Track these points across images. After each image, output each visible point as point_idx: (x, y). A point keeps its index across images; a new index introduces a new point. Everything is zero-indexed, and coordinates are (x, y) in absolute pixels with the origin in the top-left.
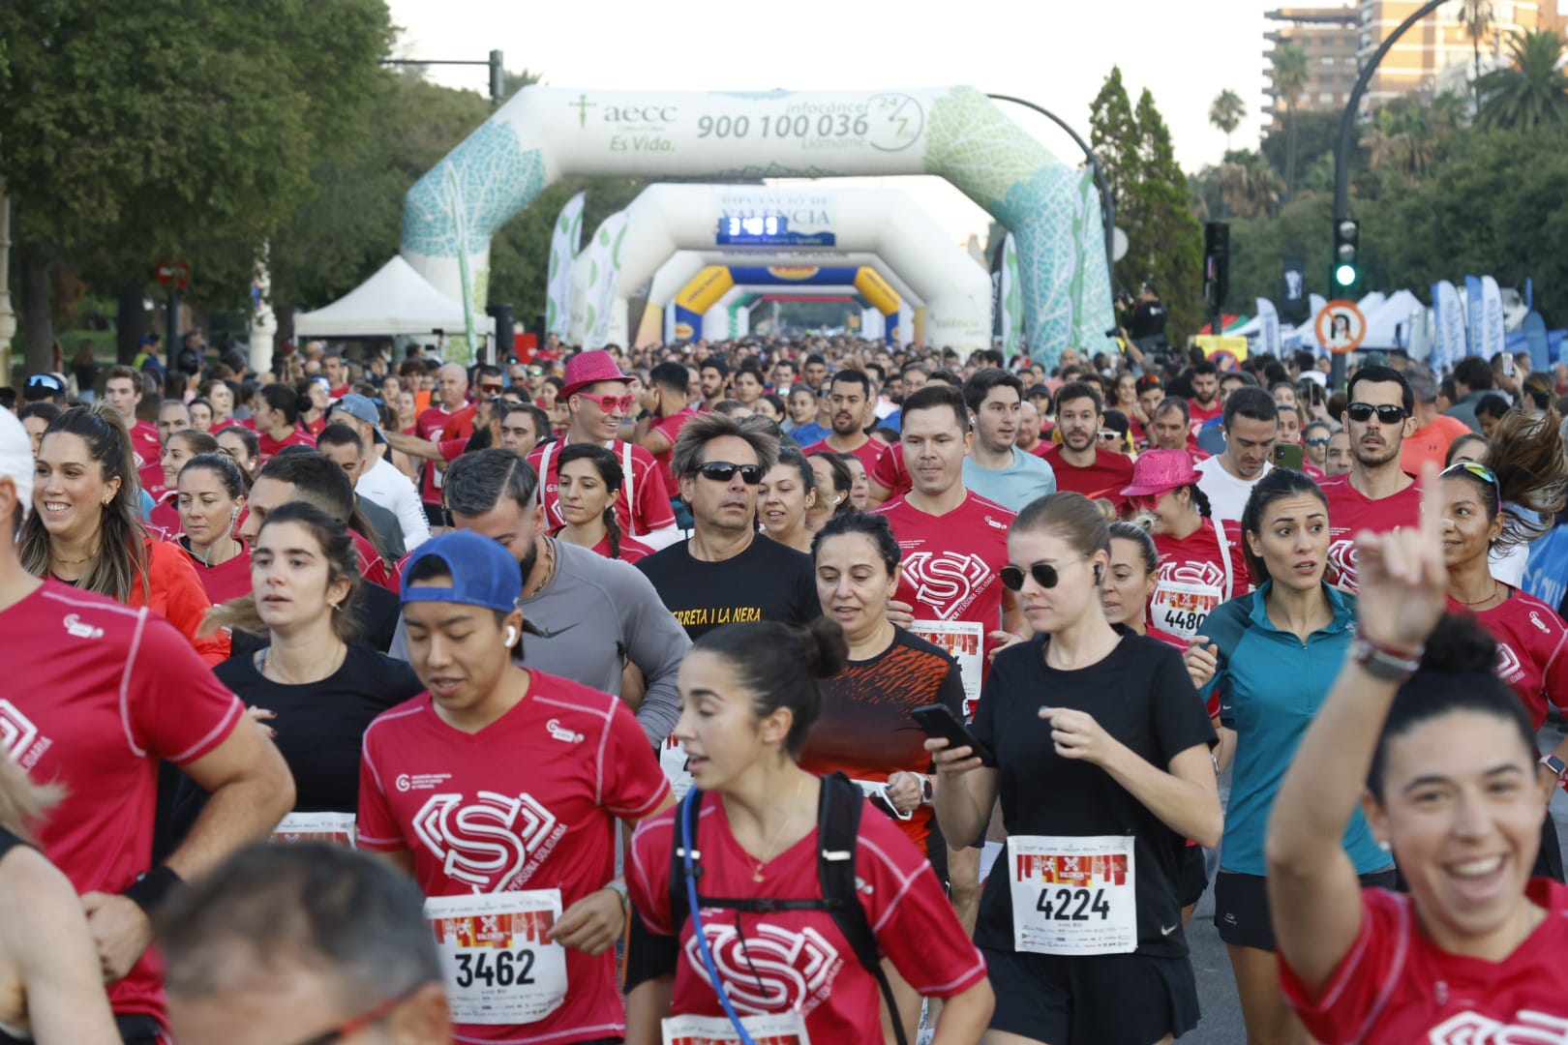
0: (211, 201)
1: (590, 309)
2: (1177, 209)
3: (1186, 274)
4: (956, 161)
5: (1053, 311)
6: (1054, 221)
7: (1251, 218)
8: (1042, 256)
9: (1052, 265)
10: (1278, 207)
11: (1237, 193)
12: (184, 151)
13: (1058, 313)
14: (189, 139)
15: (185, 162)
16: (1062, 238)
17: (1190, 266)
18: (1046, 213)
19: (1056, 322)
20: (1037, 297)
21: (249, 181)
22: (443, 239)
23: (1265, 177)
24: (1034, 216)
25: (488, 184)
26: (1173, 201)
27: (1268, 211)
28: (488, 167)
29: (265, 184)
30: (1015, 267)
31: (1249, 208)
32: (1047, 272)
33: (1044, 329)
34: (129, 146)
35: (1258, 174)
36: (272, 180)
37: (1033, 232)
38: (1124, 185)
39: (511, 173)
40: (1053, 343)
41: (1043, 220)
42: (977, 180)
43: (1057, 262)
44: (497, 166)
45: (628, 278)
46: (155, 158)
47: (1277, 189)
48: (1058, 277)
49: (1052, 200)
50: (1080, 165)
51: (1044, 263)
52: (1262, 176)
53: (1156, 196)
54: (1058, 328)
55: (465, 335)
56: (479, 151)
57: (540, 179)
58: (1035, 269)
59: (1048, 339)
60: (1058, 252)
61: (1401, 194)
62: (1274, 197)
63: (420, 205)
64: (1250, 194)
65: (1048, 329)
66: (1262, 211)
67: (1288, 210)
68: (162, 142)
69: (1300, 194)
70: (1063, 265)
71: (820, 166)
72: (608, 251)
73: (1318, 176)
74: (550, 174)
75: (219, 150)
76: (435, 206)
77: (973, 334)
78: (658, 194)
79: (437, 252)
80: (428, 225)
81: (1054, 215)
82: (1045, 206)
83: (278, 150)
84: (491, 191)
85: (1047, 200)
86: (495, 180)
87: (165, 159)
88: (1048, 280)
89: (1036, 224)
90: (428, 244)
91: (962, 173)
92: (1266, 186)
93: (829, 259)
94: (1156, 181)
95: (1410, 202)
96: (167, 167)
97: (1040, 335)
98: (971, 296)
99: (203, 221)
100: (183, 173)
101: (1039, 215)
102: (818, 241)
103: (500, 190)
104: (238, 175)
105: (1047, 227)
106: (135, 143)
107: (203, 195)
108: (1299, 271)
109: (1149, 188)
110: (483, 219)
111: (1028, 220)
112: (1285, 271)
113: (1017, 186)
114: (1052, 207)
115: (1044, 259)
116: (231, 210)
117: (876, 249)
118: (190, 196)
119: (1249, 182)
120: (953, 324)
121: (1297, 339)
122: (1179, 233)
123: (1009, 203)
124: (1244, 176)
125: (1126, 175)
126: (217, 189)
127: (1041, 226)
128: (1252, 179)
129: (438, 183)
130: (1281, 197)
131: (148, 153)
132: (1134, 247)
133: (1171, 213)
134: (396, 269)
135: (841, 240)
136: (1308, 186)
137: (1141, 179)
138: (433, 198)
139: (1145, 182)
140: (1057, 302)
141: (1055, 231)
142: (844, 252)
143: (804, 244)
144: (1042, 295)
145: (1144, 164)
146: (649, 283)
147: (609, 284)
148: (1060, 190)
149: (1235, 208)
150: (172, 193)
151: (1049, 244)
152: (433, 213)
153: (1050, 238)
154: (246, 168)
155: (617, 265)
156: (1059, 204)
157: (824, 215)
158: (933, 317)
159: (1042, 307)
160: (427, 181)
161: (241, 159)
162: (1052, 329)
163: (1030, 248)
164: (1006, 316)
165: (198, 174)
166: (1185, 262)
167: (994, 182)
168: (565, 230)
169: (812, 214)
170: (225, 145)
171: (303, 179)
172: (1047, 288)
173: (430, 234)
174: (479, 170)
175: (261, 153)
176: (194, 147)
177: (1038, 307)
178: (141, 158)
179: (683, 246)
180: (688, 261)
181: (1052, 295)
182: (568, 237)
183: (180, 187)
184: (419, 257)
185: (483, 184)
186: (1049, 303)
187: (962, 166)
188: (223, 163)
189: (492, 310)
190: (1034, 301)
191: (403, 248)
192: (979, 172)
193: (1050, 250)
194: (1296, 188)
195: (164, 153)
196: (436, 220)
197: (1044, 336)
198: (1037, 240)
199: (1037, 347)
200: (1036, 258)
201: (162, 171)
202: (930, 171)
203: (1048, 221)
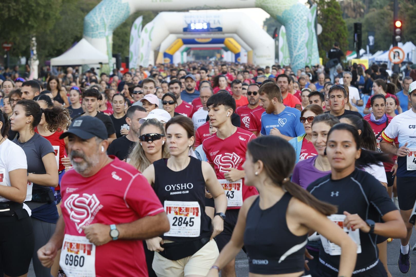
0: (30, 23)
1: (142, 54)
2: (338, 17)
3: (341, 39)
4: (265, 3)
5: (298, 51)
6: (298, 22)
7: (355, 18)
8: (294, 34)
9: (298, 37)
10: (363, 14)
11: (350, 10)
12: (21, 7)
13: (300, 52)
14: (23, 3)
15: (21, 11)
16: (301, 28)
17: (343, 36)
18: (295, 20)
19: (299, 55)
20: (293, 47)
21: (41, 16)
22: (97, 32)
23: (359, 4)
24: (292, 21)
25: (112, 14)
26: (336, 14)
27: (360, 16)
28: (112, 8)
29: (47, 17)
30: (285, 37)
31: (354, 14)
32: (296, 39)
33: (295, 58)
34: (3, 6)
35: (357, 3)
36: (48, 15)
37: (291, 26)
38: (320, 9)
39: (119, 10)
40: (299, 62)
41: (294, 22)
42: (272, 9)
43: (299, 36)
44: (115, 8)
45: (154, 44)
46: (12, 9)
47: (363, 8)
48: (300, 40)
49: (297, 15)
50: (305, 3)
51: (295, 36)
52: (358, 4)
53: (331, 13)
54: (300, 57)
55: (108, 64)
56: (108, 3)
57: (129, 12)
58: (292, 38)
59: (297, 61)
60: (299, 32)
61: (407, 9)
62: (362, 10)
63: (89, 21)
64: (354, 10)
65: (297, 58)
66: (358, 16)
67: (367, 16)
68: (14, 4)
69: (371, 10)
70: (301, 37)
71: (221, 5)
72: (147, 35)
73: (377, 3)
74: (132, 10)
75: (32, 6)
76: (94, 22)
77: (269, 59)
78: (162, 16)
79: (95, 37)
80: (92, 28)
81: (298, 20)
82: (295, 17)
83: (50, 5)
84: (113, 16)
85: (296, 15)
86: (114, 13)
87: (14, 10)
88: (296, 41)
89: (292, 24)
90: (92, 34)
91: (267, 7)
92: (360, 7)
93: (218, 36)
94: (330, 8)
95: (410, 12)
96: (16, 13)
97: (294, 60)
98: (268, 47)
99: (27, 29)
100: (20, 14)
101: (293, 20)
102: (217, 30)
103: (116, 16)
104: (38, 14)
105: (296, 24)
106: (5, 5)
107: (27, 21)
108: (373, 35)
109: (329, 11)
110: (110, 25)
111: (289, 22)
112: (368, 36)
113: (286, 11)
114: (297, 17)
115: (295, 35)
116: (36, 25)
117: (236, 32)
118: (23, 21)
119: (354, 6)
120: (262, 56)
121: (373, 59)
122: (339, 25)
123: (283, 16)
124: (352, 4)
125: (320, 6)
126: (31, 19)
127: (294, 24)
128: (355, 5)
129: (95, 14)
130: (364, 10)
131: (9, 8)
132: (324, 30)
133: (336, 19)
134: (83, 42)
135: (224, 29)
136: (374, 7)
137: (326, 7)
138: (94, 19)
139: (327, 8)
140: (300, 49)
141: (298, 25)
142: (224, 34)
143: (213, 31)
144: (295, 47)
145: (326, 3)
146: (159, 46)
147: (148, 46)
148: (300, 12)
149: (349, 14)
150: (17, 20)
151: (297, 30)
152: (93, 24)
153: (297, 28)
154: (41, 12)
155: (151, 40)
156: (300, 16)
157: (219, 22)
158: (255, 54)
159: (295, 49)
160: (91, 14)
161: (39, 9)
162: (298, 57)
163: (290, 31)
164: (281, 54)
165: (25, 14)
166: (341, 35)
167: (278, 10)
168: (136, 28)
169: (214, 21)
170: (34, 5)
171: (58, 15)
172: (296, 44)
173: (93, 31)
174: (108, 10)
175: (45, 7)
176: (24, 5)
177: (293, 50)
178: (7, 9)
179: (172, 33)
180: (172, 37)
181: (298, 47)
182: (136, 31)
183: (20, 19)
184: (89, 39)
185: (110, 14)
186: (297, 49)
187: (267, 5)
188: (33, 10)
189: (114, 56)
190: (292, 49)
191: (84, 36)
192: (273, 6)
193: (297, 32)
194: (369, 7)
195: (15, 8)
196: (95, 26)
197: (296, 60)
198: (293, 28)
199: (293, 64)
200: (292, 34)
201: (14, 13)
202: (257, 6)
203: (296, 22)
